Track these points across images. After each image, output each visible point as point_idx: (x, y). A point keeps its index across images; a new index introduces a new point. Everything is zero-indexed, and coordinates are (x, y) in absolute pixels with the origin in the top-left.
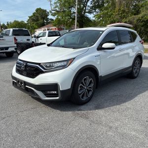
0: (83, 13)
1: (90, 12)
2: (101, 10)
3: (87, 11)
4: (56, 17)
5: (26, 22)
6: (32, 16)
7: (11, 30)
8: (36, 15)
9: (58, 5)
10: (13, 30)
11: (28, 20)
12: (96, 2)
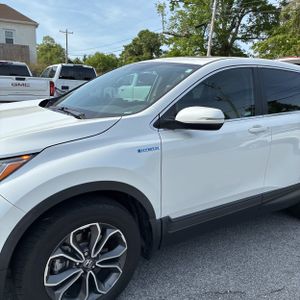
0: (229, 41)
1: (245, 39)
2: (270, 34)
3: (239, 36)
4: (171, 46)
5: (118, 57)
6: (130, 46)
7: (59, 66)
8: (138, 43)
9: (178, 22)
10: (63, 67)
11: (123, 52)
12: (261, 18)
